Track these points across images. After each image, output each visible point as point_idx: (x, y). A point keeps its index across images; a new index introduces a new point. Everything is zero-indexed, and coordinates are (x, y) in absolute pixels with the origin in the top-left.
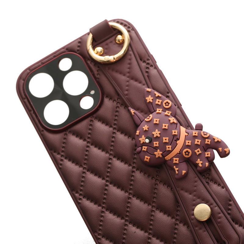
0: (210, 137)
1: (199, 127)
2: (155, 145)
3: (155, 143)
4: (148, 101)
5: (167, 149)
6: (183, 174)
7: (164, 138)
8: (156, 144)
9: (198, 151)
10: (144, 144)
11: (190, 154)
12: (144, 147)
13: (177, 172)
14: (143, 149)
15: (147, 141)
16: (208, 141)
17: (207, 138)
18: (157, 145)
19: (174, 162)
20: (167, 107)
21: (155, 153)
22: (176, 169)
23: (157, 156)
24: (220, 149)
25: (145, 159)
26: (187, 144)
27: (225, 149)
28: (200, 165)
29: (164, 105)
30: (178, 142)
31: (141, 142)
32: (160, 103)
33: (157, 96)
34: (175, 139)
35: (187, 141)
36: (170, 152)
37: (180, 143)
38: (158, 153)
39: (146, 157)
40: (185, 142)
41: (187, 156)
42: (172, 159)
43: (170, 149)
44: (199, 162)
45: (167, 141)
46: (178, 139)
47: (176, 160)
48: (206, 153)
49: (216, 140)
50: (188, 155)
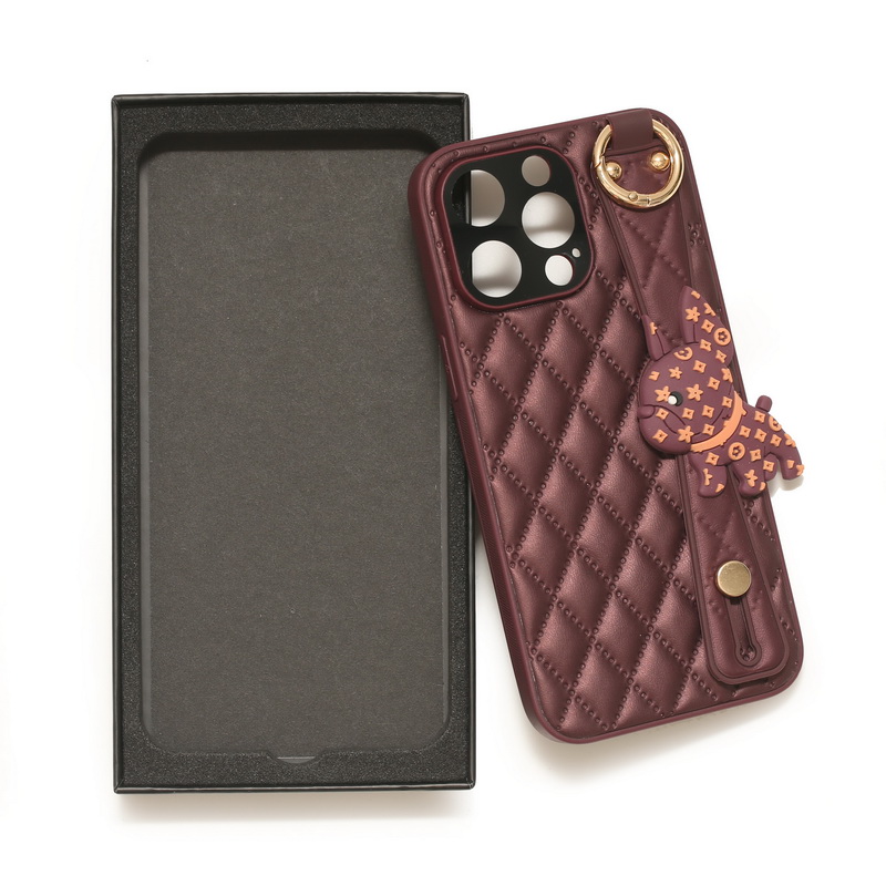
0: (781, 433)
1: (765, 404)
2: (685, 415)
3: (686, 410)
4: (689, 318)
5: (705, 431)
6: (718, 490)
7: (706, 407)
8: (688, 413)
9: (756, 455)
10: (664, 405)
11: (741, 455)
12: (661, 410)
13: (707, 483)
14: (659, 414)
15: (673, 400)
16: (776, 440)
17: (777, 432)
18: (690, 417)
19: (709, 460)
20: (721, 343)
21: (681, 431)
22: (709, 476)
23: (681, 439)
24: (790, 463)
25: (657, 436)
26: (742, 433)
27: (798, 466)
28: (752, 483)
29: (716, 336)
30: (726, 423)
31: (659, 399)
32: (709, 330)
33: (707, 312)
34: (723, 415)
35: (743, 428)
36: (708, 437)
37: (730, 426)
38: (685, 434)
39: (660, 432)
40: (738, 429)
41: (734, 458)
42: (704, 453)
43: (711, 433)
44: (751, 477)
45: (710, 415)
46: (728, 417)
47: (712, 459)
48: (766, 462)
49: (788, 443)
50: (736, 455)
